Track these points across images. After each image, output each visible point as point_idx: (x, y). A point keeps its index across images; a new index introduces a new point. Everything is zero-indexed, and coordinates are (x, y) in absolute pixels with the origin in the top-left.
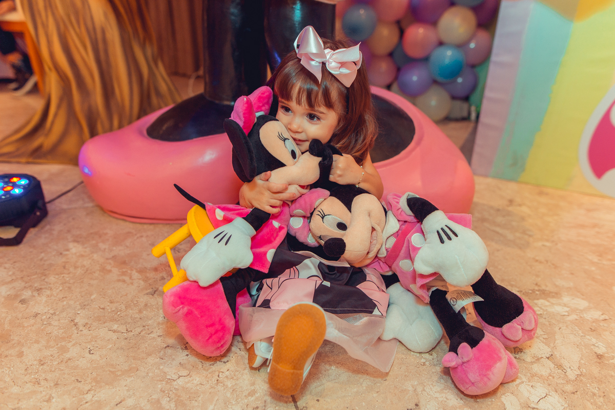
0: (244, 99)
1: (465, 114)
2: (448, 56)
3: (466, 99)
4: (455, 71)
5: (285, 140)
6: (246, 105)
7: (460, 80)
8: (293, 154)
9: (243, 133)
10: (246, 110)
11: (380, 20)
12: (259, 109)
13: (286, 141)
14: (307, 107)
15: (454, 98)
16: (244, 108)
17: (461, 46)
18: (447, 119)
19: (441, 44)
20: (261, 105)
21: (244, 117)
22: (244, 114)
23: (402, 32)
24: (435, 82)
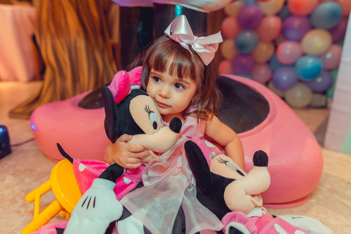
0: (123, 73)
1: (323, 103)
2: (310, 62)
3: (324, 93)
4: (315, 73)
5: (150, 112)
6: (123, 78)
7: (319, 80)
8: (155, 125)
9: (112, 101)
10: (122, 82)
11: (260, 40)
12: (136, 83)
13: (151, 114)
14: (177, 78)
15: (315, 92)
16: (121, 80)
17: (320, 56)
18: (309, 107)
19: (304, 54)
20: (137, 79)
21: (119, 88)
22: (119, 85)
23: (276, 47)
24: (300, 81)
